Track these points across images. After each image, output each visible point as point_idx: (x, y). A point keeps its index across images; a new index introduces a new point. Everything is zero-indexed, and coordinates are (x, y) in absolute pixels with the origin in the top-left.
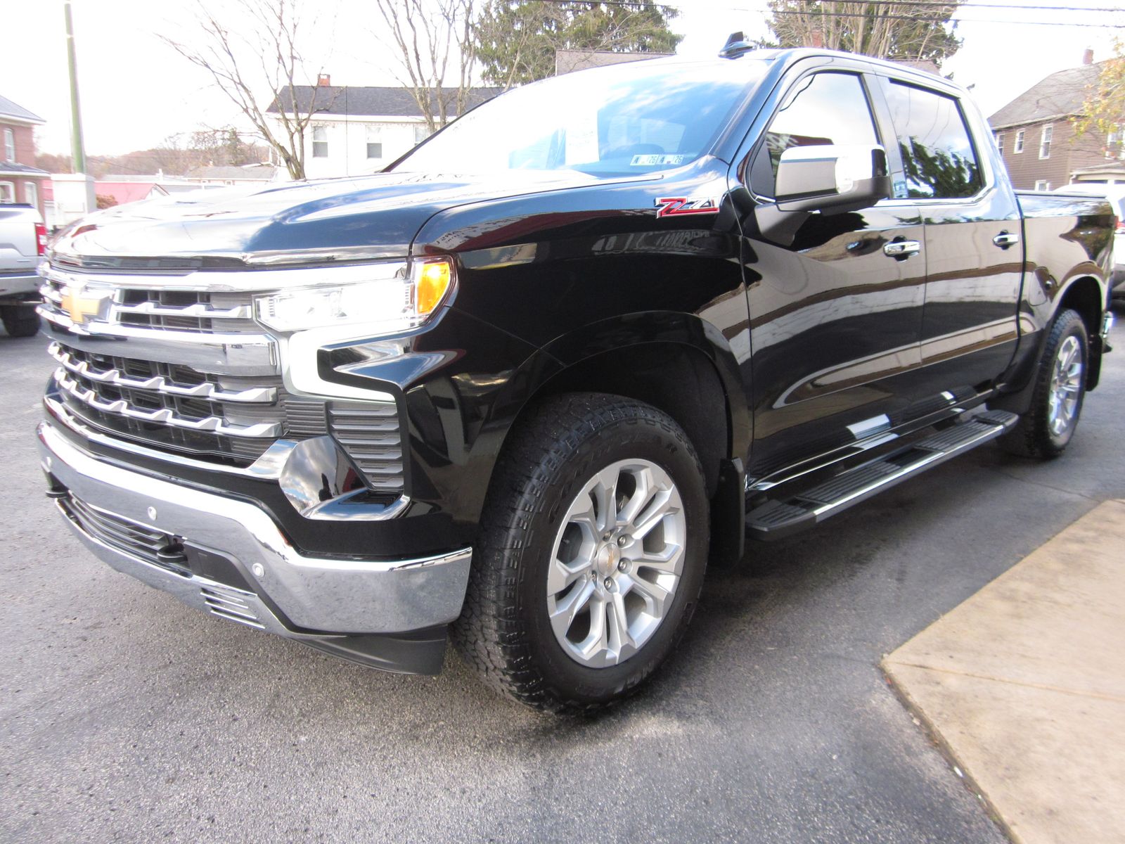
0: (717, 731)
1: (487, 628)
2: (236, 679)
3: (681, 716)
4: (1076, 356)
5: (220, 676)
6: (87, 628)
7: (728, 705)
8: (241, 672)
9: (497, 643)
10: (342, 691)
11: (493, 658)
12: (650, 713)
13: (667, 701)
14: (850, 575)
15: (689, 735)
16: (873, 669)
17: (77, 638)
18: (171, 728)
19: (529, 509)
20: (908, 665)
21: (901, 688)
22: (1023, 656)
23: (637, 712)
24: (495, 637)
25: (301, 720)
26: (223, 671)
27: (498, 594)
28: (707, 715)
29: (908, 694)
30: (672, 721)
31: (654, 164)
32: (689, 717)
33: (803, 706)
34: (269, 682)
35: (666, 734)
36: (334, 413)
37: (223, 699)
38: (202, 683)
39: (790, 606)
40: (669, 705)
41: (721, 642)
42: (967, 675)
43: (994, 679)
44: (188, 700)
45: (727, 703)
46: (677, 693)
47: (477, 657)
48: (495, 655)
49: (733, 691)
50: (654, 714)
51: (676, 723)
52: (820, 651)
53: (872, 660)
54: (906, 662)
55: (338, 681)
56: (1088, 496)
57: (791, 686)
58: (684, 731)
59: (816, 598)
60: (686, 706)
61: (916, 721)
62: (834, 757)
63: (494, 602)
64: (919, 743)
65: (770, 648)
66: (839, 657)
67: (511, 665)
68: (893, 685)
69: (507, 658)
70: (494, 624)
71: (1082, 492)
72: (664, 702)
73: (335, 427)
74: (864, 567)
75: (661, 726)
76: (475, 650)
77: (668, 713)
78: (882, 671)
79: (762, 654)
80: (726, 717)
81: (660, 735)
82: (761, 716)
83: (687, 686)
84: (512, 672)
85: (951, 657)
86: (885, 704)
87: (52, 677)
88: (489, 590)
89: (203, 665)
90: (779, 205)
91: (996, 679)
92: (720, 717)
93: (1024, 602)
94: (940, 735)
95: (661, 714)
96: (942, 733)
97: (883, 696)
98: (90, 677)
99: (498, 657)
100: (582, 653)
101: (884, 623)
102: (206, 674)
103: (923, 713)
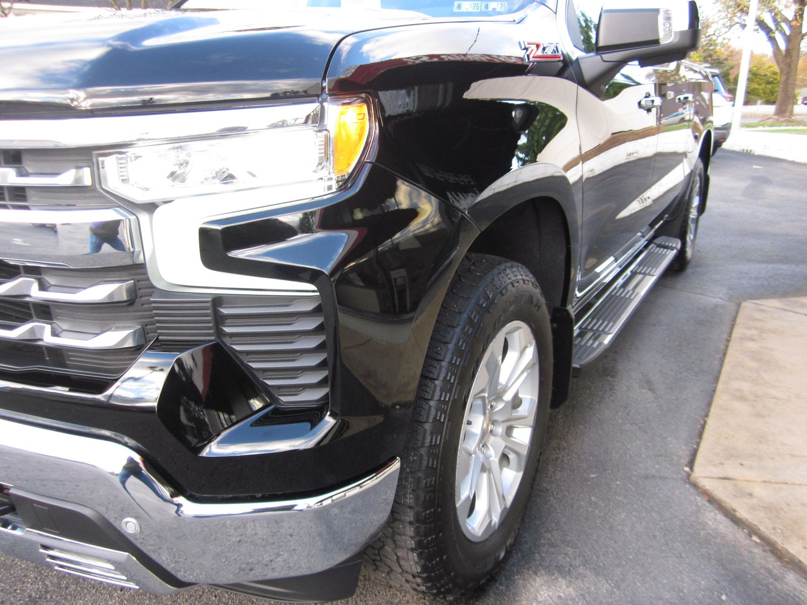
0: (604, 586)
1: (400, 535)
2: (69, 598)
3: (564, 571)
5: (49, 596)
7: (595, 549)
8: (73, 587)
9: (412, 550)
10: (201, 596)
11: (402, 563)
12: (531, 572)
13: (539, 553)
14: (611, 390)
15: (581, 595)
16: (688, 486)
19: (445, 398)
20: (713, 478)
21: (724, 504)
22: (793, 456)
23: (518, 572)
24: (412, 543)
26: (51, 589)
27: (417, 498)
28: (584, 565)
29: (735, 511)
30: (556, 579)
31: (479, 10)
32: (569, 570)
33: (658, 538)
34: (111, 596)
35: (560, 597)
36: (225, 311)
39: (581, 426)
40: (543, 559)
41: (547, 474)
42: (765, 482)
43: (787, 483)
45: (593, 547)
46: (542, 541)
47: (381, 560)
48: (408, 560)
49: (590, 531)
50: (535, 573)
51: (562, 582)
52: (635, 473)
53: (680, 476)
54: (712, 475)
56: (727, 299)
57: (635, 517)
58: (573, 588)
59: (597, 415)
60: (560, 558)
61: (755, 538)
62: (724, 597)
63: (410, 507)
64: (773, 564)
65: (593, 476)
66: (654, 477)
67: (425, 569)
68: (713, 500)
69: (422, 561)
70: (410, 531)
71: (721, 296)
72: (537, 555)
73: (227, 330)
74: (616, 379)
75: (550, 587)
76: (379, 554)
77: (549, 570)
78: (695, 485)
79: (589, 483)
80: (601, 565)
81: (556, 600)
82: (631, 557)
83: (546, 532)
84: (425, 575)
85: (742, 465)
86: (714, 520)
88: (404, 495)
89: (24, 582)
90: (603, 56)
91: (789, 482)
92: (596, 565)
93: (754, 401)
94: (789, 553)
95: (543, 572)
96: (792, 551)
97: (712, 514)
99: (412, 562)
100: (474, 527)
101: (666, 435)
102: (30, 596)
103: (759, 529)
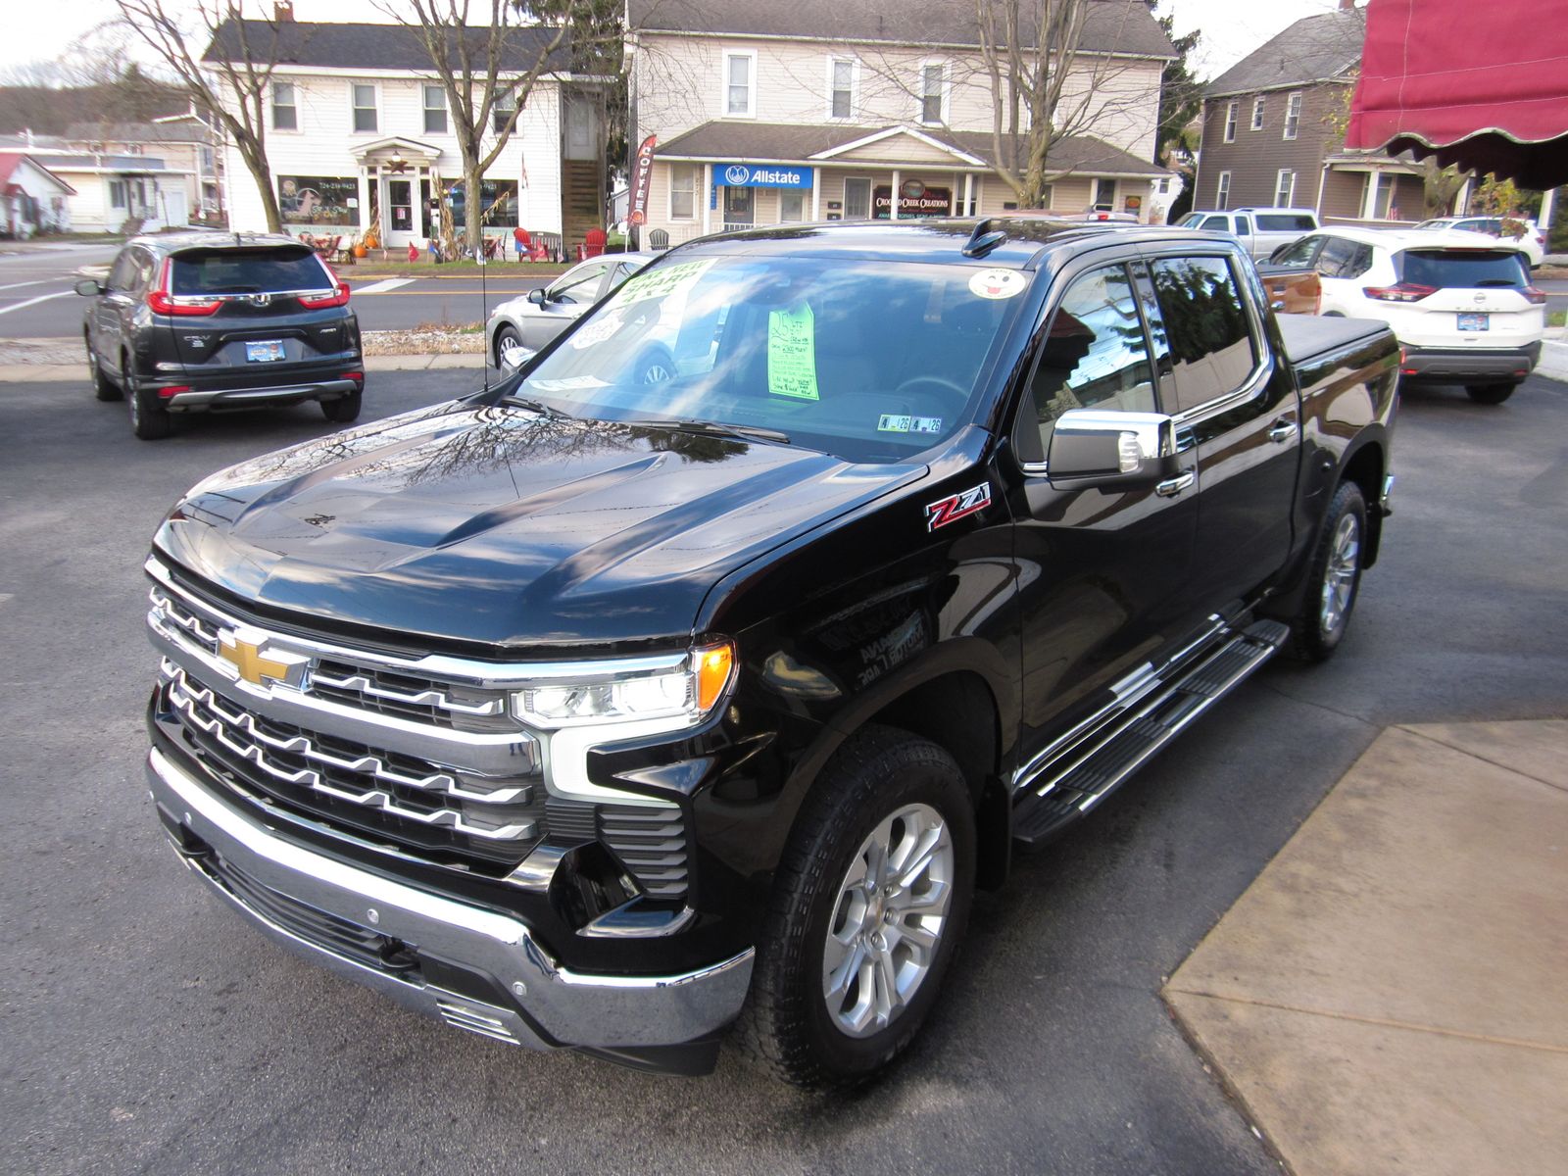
0: (1000, 1100)
1: (761, 1020)
2: (434, 1060)
3: (959, 1081)
4: (1353, 536)
5: (414, 1057)
6: (220, 994)
7: (1006, 1061)
8: (437, 1050)
9: (773, 1035)
10: (568, 1071)
11: (765, 1048)
12: (923, 1078)
13: (938, 1060)
14: (1112, 862)
15: (971, 1107)
16: (1154, 1000)
17: (214, 1010)
18: (383, 1138)
19: (808, 891)
20: (1191, 993)
21: (1187, 1026)
22: (1312, 973)
23: (909, 1078)
24: (772, 1029)
25: (531, 1117)
26: (415, 1050)
27: (776, 985)
28: (986, 1078)
29: (1196, 1034)
30: (949, 1088)
31: (906, 430)
32: (967, 1080)
33: (1086, 1057)
34: (477, 1063)
35: (946, 1107)
36: (605, 817)
37: (430, 1091)
38: (396, 1069)
39: (1050, 912)
40: (941, 1066)
41: (982, 971)
42: (1255, 1003)
43: (1282, 1008)
44: (388, 1097)
45: (1004, 1059)
46: (948, 1048)
47: (745, 1045)
48: (769, 1046)
49: (1008, 1042)
50: (928, 1080)
51: (955, 1091)
52: (1093, 978)
53: (1150, 987)
54: (1190, 989)
55: (558, 1057)
56: (1367, 719)
57: (1070, 1030)
58: (964, 1100)
59: (1078, 899)
60: (961, 1067)
61: (1206, 1068)
62: (1129, 1125)
63: (770, 994)
64: (1213, 1098)
65: (1039, 977)
66: (1116, 985)
67: (786, 1056)
68: (1177, 1021)
69: (783, 1048)
70: (770, 1017)
71: (1359, 713)
72: (936, 1062)
73: (606, 831)
74: (1126, 848)
75: (938, 1095)
76: (743, 1038)
77: (943, 1078)
78: (1163, 1000)
79: (1031, 986)
80: (1006, 1079)
81: (940, 1109)
82: (1044, 1074)
83: (957, 1038)
84: (787, 1063)
85: (1236, 979)
86: (1169, 1045)
87: (207, 1072)
88: (765, 982)
89: (387, 1042)
90: (1054, 483)
91: (1285, 1006)
92: (1000, 1079)
93: (1307, 892)
94: (1234, 1087)
95: (936, 1080)
96: (1237, 1086)
97: (1168, 1036)
98: (255, 1069)
99: (773, 1048)
100: (852, 1024)
101: (1158, 932)
102: (395, 1055)
103: (1213, 1058)
